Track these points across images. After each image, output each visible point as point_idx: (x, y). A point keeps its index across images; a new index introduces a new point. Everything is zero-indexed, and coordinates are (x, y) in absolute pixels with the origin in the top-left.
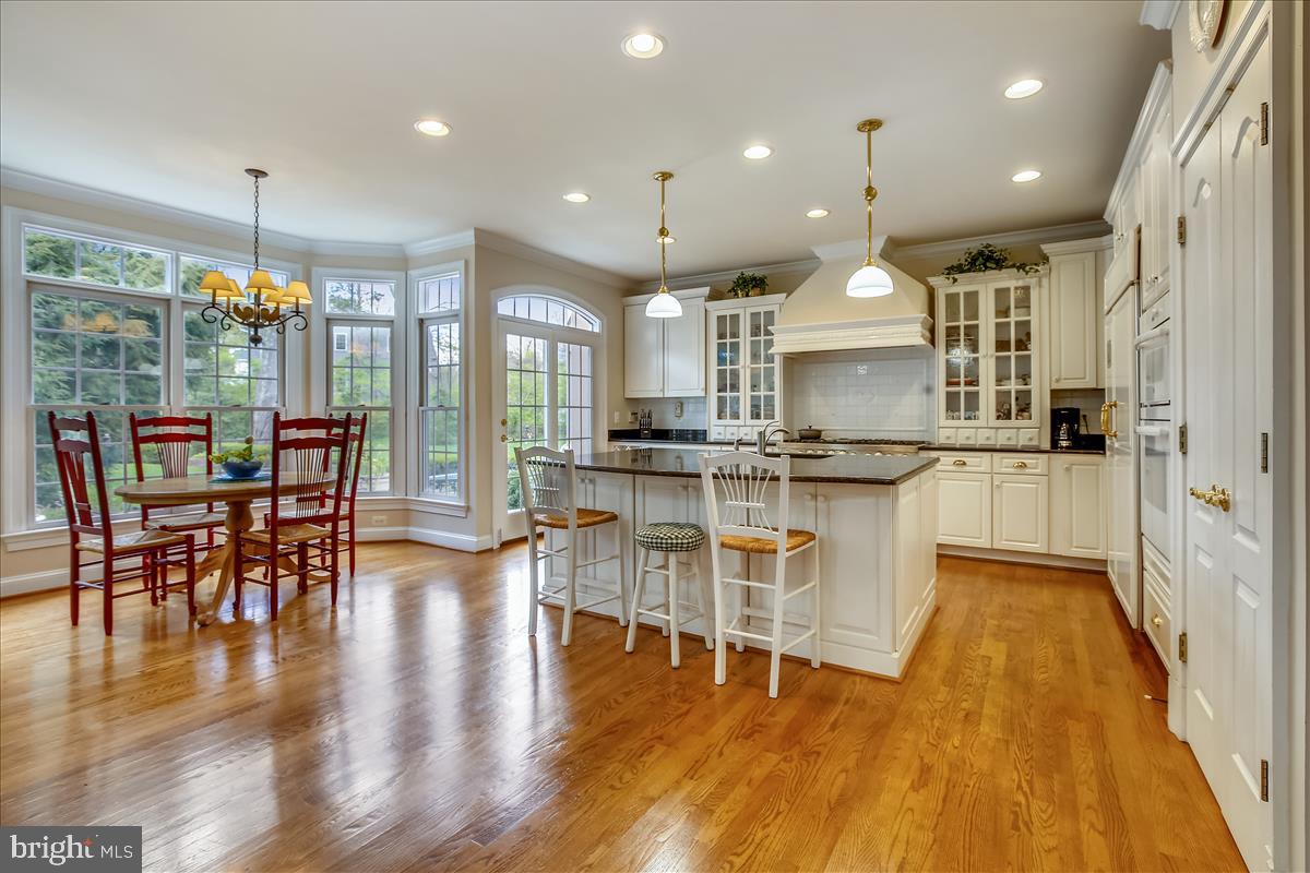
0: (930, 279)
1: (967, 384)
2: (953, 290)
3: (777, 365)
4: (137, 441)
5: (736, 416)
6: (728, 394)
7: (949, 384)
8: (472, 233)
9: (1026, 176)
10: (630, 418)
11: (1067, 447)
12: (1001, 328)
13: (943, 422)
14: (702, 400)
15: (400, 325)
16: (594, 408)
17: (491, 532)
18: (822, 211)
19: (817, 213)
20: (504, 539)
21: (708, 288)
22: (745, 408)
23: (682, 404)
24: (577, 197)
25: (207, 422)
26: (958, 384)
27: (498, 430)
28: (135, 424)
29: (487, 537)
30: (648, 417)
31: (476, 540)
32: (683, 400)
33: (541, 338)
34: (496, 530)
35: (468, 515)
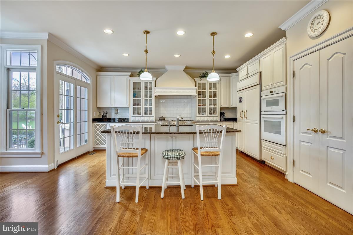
0: (195, 79)
1: (203, 106)
2: (200, 82)
3: (153, 98)
5: (139, 113)
6: (137, 107)
7: (199, 106)
8: (47, 34)
9: (227, 57)
10: (98, 114)
11: (223, 121)
12: (211, 92)
13: (197, 115)
14: (128, 108)
16: (88, 111)
17: (54, 161)
18: (178, 55)
19: (177, 56)
20: (60, 163)
21: (130, 73)
22: (142, 111)
23: (118, 110)
24: (108, 31)
26: (201, 106)
27: (56, 119)
29: (52, 164)
30: (106, 114)
31: (48, 166)
32: (118, 109)
33: (72, 83)
34: (56, 160)
35: (42, 156)
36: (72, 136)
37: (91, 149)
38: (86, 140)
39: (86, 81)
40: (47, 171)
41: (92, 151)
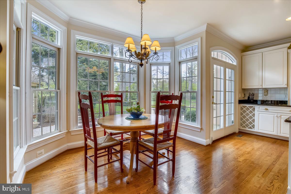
4: (103, 102)
8: (205, 26)
10: (243, 96)
15: (172, 65)
16: (235, 92)
17: (209, 138)
20: (213, 139)
21: (290, 43)
25: (121, 96)
28: (103, 96)
29: (208, 140)
30: (253, 95)
31: (205, 141)
32: (268, 89)
33: (222, 66)
34: (211, 136)
35: (202, 131)
36: (222, 116)
37: (237, 131)
38: (232, 121)
39: (232, 63)
40: (205, 144)
41: (238, 132)
